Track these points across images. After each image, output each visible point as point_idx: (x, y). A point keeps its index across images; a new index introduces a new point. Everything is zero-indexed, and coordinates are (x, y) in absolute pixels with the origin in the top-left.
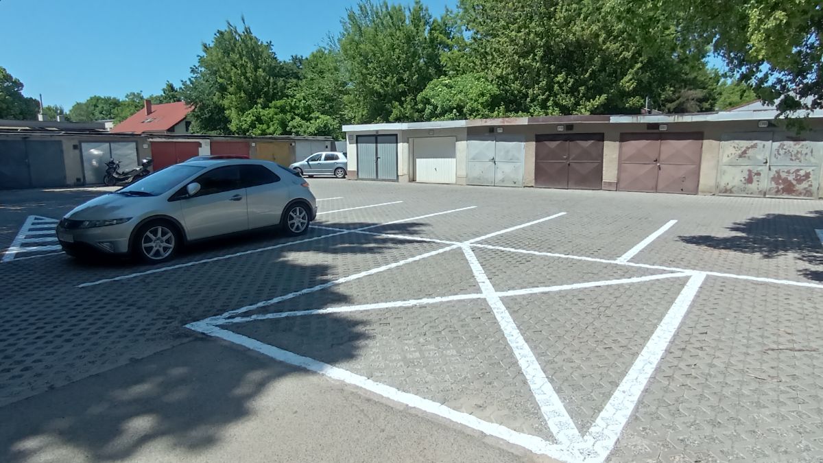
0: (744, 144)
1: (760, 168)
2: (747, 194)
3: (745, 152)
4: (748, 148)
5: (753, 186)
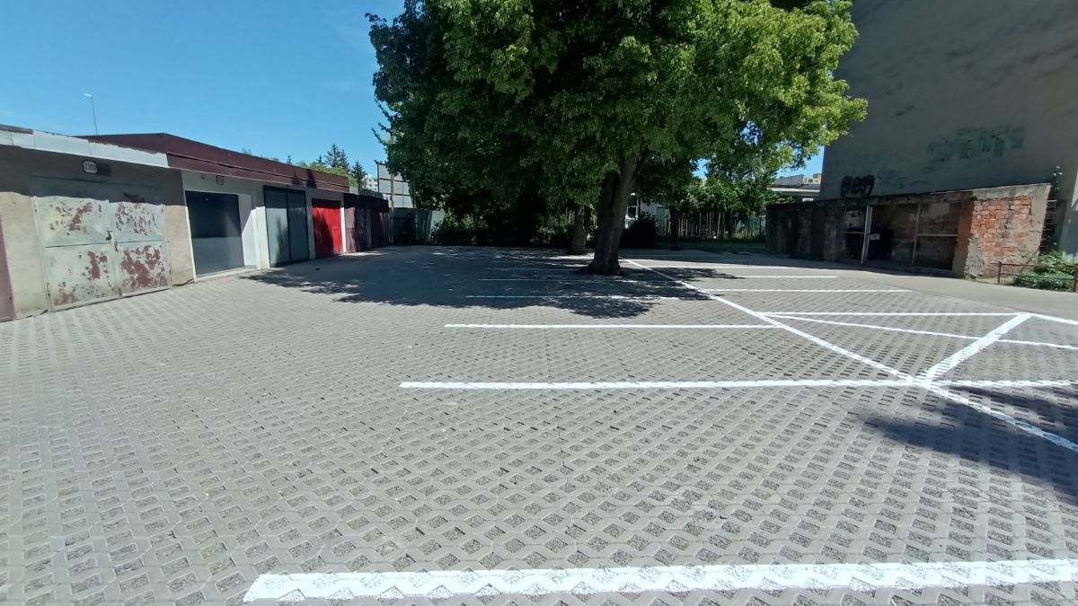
0: (75, 203)
1: (103, 249)
2: (98, 296)
3: (76, 220)
4: (80, 211)
5: (102, 282)
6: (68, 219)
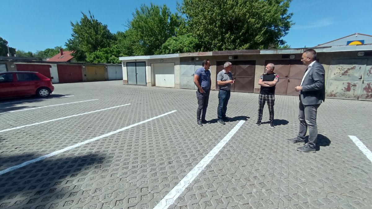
0: (346, 67)
1: (356, 82)
2: (346, 97)
3: (346, 72)
4: (349, 69)
5: (351, 93)
6: (343, 72)
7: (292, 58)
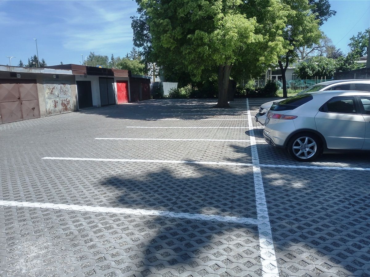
0: (51, 86)
2: (56, 113)
3: (52, 91)
4: (53, 88)
5: (57, 109)
7: (19, 77)
